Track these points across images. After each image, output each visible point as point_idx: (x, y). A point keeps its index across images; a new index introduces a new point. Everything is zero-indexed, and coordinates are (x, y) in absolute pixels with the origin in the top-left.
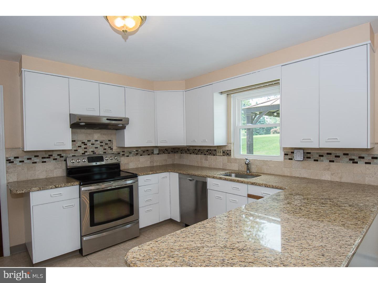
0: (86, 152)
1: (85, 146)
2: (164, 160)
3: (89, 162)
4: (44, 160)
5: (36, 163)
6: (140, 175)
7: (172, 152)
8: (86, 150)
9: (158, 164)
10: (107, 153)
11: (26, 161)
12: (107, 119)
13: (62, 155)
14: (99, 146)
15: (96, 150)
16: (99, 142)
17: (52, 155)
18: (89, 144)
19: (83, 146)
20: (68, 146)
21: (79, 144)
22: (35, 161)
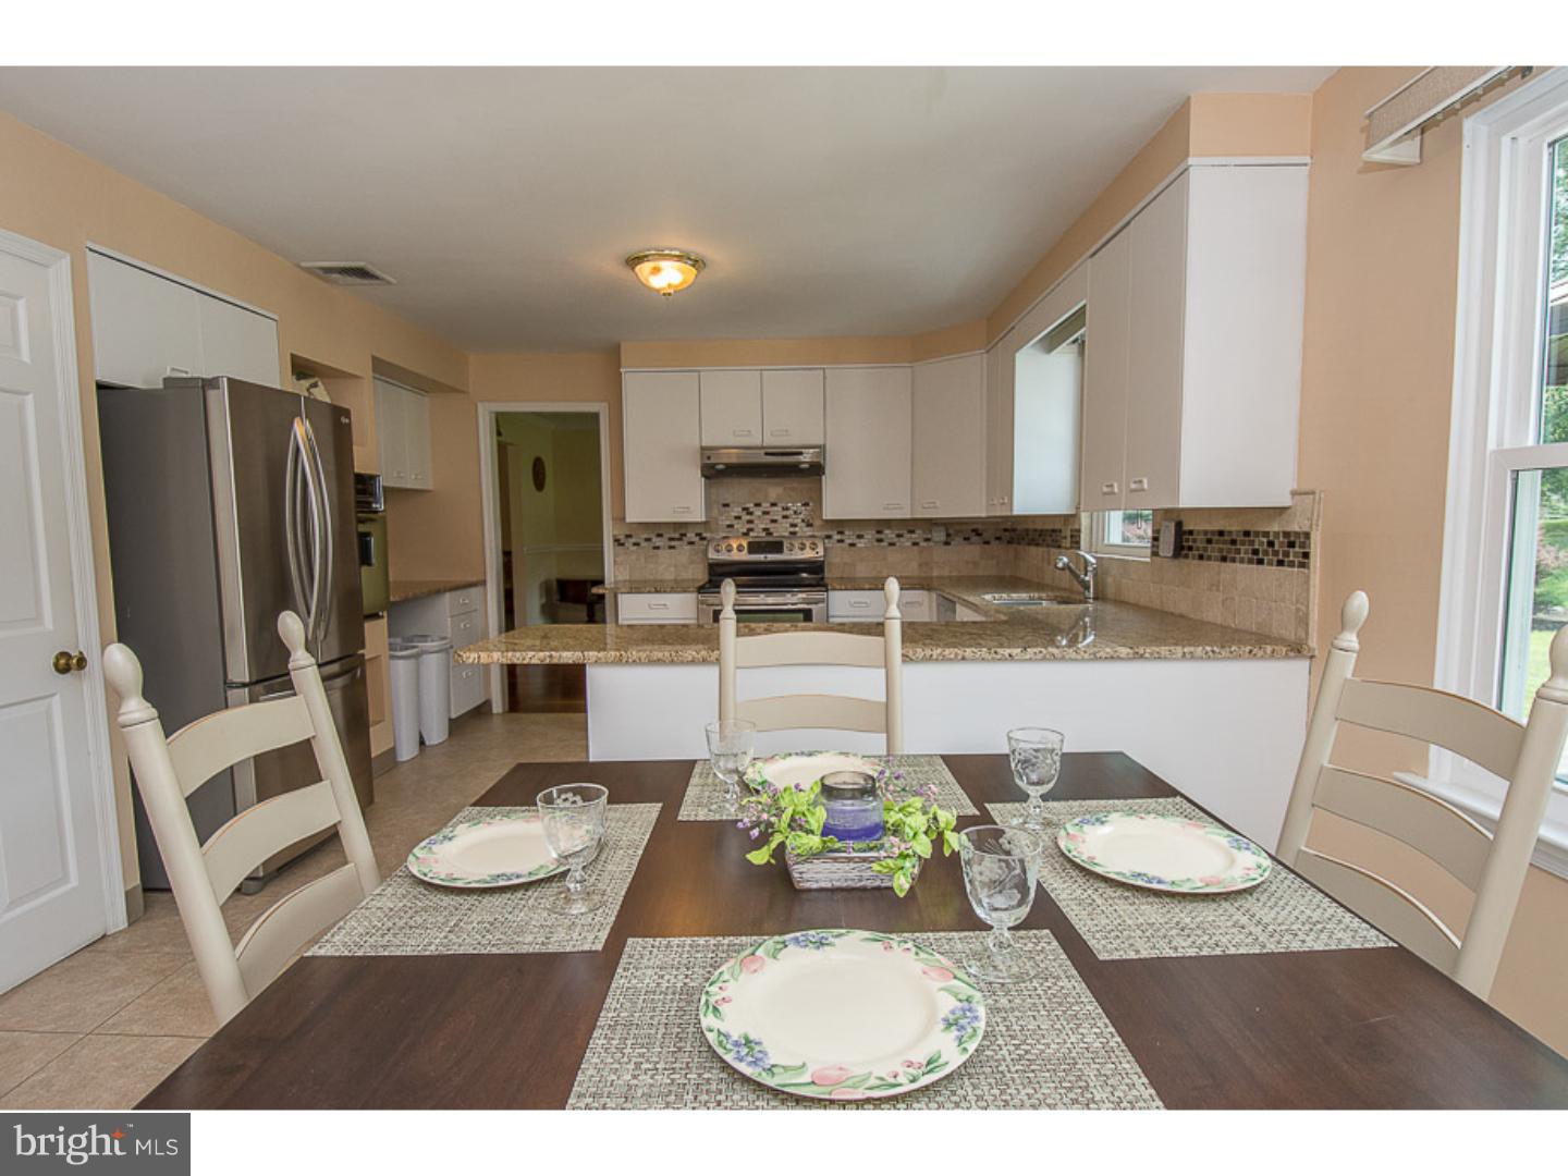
0: (752, 530)
1: (748, 517)
2: (967, 562)
3: (751, 551)
4: (673, 543)
5: (658, 548)
6: (834, 589)
7: (998, 538)
8: (751, 526)
9: (946, 573)
10: (799, 535)
11: (644, 544)
12: (767, 454)
13: (704, 535)
14: (779, 518)
15: (771, 526)
16: (779, 509)
17: (685, 535)
18: (758, 512)
19: (746, 517)
20: (697, 514)
21: (737, 511)
22: (657, 544)
